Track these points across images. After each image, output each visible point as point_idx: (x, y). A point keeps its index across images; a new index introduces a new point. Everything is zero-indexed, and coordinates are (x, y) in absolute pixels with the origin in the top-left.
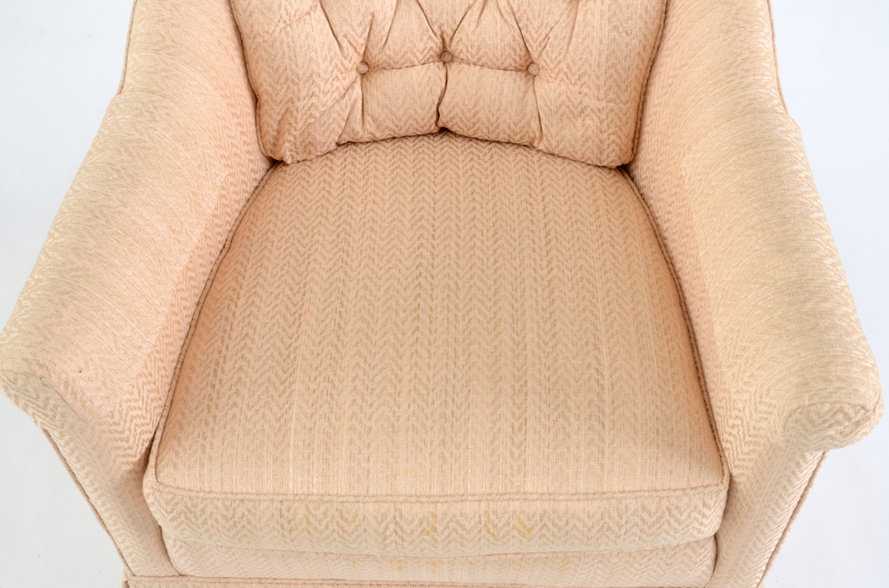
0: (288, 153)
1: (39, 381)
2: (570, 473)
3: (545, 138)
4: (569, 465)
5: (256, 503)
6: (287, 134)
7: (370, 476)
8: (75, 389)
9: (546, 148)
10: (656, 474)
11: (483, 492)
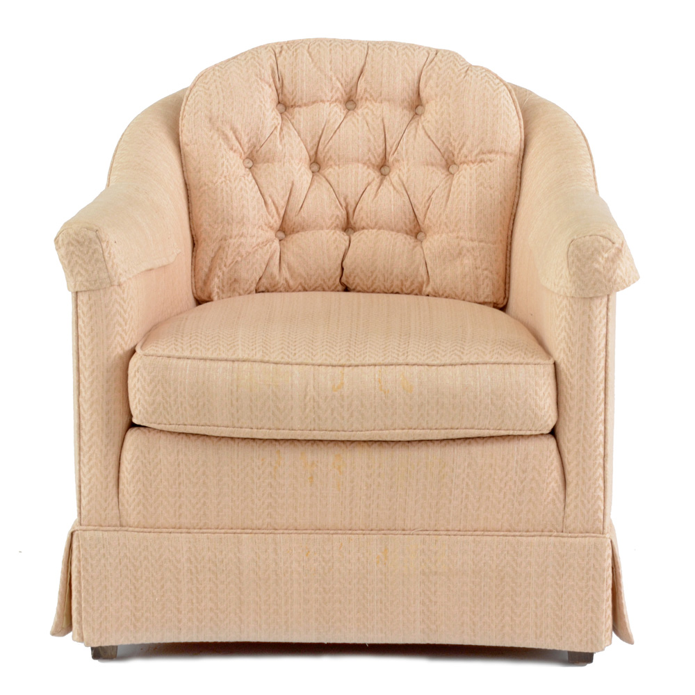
0: (216, 290)
1: (94, 233)
2: (439, 356)
3: (431, 280)
4: (438, 353)
5: (215, 364)
6: (218, 269)
7: (297, 355)
8: (111, 251)
9: (433, 289)
10: (500, 354)
11: (377, 362)
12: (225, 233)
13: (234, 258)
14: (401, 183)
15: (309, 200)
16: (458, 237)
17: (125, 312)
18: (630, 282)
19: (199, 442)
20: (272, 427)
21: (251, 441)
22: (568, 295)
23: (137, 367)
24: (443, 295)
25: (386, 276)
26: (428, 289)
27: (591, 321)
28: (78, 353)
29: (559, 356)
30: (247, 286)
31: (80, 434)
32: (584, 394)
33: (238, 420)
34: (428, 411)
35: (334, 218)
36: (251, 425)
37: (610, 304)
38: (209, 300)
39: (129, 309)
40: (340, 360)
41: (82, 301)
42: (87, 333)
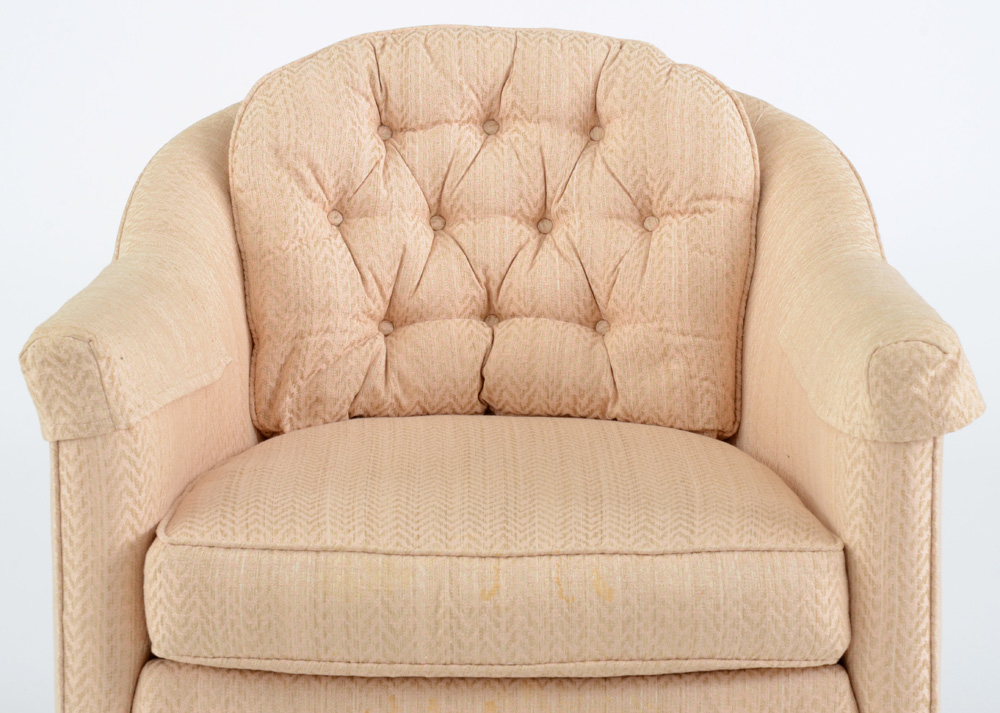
2: (654, 537)
3: (620, 396)
4: (652, 532)
5: (286, 558)
6: (290, 382)
7: (421, 539)
8: (115, 374)
9: (623, 409)
10: (755, 534)
11: (554, 550)
12: (301, 327)
13: (316, 366)
14: (570, 246)
15: (430, 274)
16: (661, 329)
17: (139, 471)
18: (971, 416)
19: (262, 684)
20: (382, 659)
21: (347, 681)
22: (868, 437)
23: (158, 563)
24: (639, 418)
25: (550, 390)
26: (617, 410)
27: (906, 481)
28: (60, 542)
29: (852, 536)
30: (337, 408)
31: (63, 675)
32: (897, 602)
33: (327, 649)
34: (638, 630)
35: (468, 301)
36: (347, 658)
37: (938, 452)
38: (276, 432)
39: (145, 467)
40: (492, 546)
41: (67, 457)
42: (75, 509)
